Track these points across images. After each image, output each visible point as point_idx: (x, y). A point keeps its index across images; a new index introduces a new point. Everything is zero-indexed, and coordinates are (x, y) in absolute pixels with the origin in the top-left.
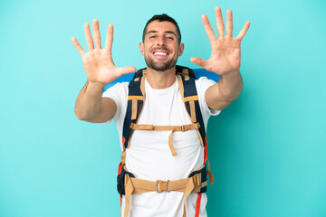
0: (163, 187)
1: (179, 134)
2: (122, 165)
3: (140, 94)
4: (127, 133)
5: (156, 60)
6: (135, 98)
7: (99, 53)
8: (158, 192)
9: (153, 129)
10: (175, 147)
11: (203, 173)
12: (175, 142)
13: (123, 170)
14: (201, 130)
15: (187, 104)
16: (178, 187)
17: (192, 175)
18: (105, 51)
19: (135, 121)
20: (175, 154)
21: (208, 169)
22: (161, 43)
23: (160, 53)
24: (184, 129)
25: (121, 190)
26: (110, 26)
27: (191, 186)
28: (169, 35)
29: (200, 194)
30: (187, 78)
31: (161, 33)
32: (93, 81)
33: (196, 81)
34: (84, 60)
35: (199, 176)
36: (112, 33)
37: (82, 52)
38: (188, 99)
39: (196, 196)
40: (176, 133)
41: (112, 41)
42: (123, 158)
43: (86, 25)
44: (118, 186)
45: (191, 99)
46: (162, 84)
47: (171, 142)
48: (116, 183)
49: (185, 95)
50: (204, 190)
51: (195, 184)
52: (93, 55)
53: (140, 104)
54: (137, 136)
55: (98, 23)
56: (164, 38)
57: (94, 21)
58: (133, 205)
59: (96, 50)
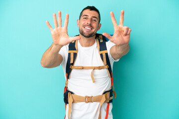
0: (89, 100)
1: (97, 71)
2: (66, 88)
3: (75, 49)
4: (68, 71)
5: (85, 31)
6: (72, 52)
7: (61, 29)
8: (86, 102)
9: (83, 68)
10: (94, 77)
11: (111, 92)
12: (95, 75)
13: (67, 90)
14: (109, 69)
15: (101, 55)
16: (97, 99)
17: (104, 93)
18: (64, 28)
19: (73, 64)
20: (94, 82)
21: (113, 90)
22: (89, 23)
23: (88, 28)
24: (100, 68)
25: (66, 101)
26: (67, 15)
27: (104, 99)
28: (94, 19)
29: (108, 103)
30: (102, 41)
31: (90, 17)
32: (56, 45)
33: (106, 43)
34: (52, 33)
35: (108, 94)
36: (68, 19)
37: (51, 29)
38: (102, 52)
39: (107, 104)
40: (95, 70)
41: (68, 23)
42: (67, 84)
43: (54, 14)
44: (64, 99)
45: (104, 52)
46: (88, 44)
47: (92, 75)
48: (63, 97)
49: (100, 50)
50: (111, 101)
51: (106, 98)
52: (57, 30)
53: (75, 55)
54: (74, 72)
55: (61, 13)
56: (91, 20)
57: (59, 12)
58: (73, 109)
59: (59, 28)
